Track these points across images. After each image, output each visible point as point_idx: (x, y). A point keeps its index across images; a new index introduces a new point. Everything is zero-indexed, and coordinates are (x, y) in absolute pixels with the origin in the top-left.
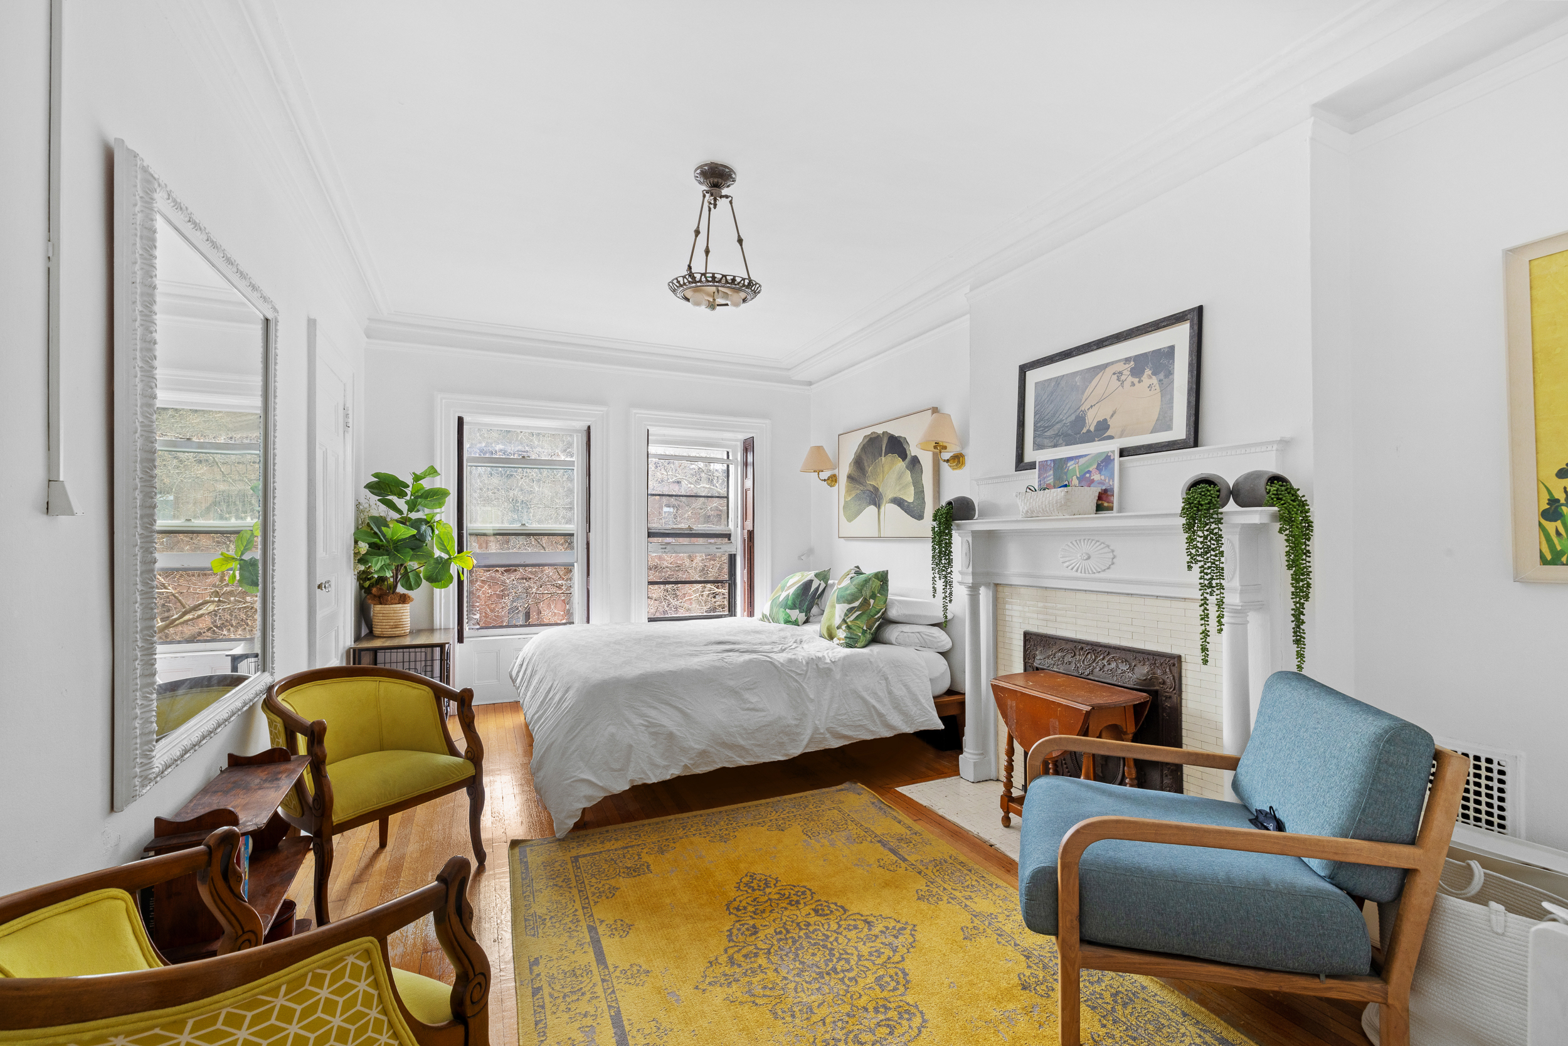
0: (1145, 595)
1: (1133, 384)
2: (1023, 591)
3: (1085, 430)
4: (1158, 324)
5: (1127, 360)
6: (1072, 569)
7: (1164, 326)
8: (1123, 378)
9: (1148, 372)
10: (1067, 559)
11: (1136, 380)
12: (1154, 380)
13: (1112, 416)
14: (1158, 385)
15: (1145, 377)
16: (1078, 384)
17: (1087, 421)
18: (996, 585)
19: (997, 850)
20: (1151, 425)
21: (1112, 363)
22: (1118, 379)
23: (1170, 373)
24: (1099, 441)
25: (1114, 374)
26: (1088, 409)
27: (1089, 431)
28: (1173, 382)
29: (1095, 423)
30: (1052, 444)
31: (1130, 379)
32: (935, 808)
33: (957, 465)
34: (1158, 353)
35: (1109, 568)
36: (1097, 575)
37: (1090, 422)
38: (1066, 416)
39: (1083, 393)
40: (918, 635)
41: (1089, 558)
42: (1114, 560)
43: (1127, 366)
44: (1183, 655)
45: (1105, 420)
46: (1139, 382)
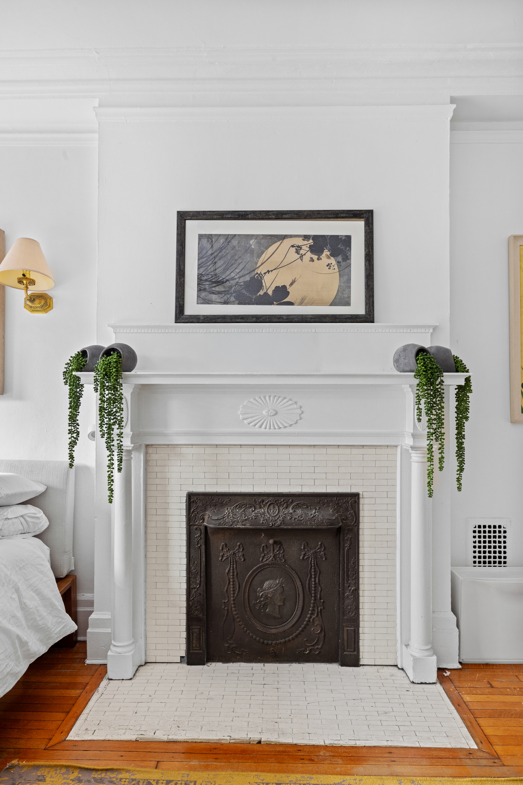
0: (327, 446)
1: (312, 260)
2: (184, 450)
3: (261, 293)
4: (338, 214)
5: (306, 237)
6: (255, 425)
7: (343, 217)
8: (302, 252)
9: (326, 252)
10: (249, 415)
11: (315, 257)
12: (333, 261)
13: (292, 284)
14: (336, 265)
15: (323, 256)
16: (253, 247)
17: (264, 284)
18: (147, 446)
19: (269, 744)
20: (331, 298)
21: (291, 236)
22: (297, 252)
23: (347, 258)
24: (277, 305)
25: (293, 246)
26: (265, 273)
27: (266, 294)
28: (350, 265)
29: (273, 287)
30: (222, 300)
31: (309, 255)
32: (149, 735)
33: (42, 306)
34: (335, 239)
35: (296, 423)
36: (288, 430)
37: (268, 285)
38: (238, 276)
39: (259, 256)
40: (22, 519)
41: (276, 414)
42: (302, 416)
43: (306, 242)
44: (361, 493)
45: (284, 287)
46: (318, 259)
